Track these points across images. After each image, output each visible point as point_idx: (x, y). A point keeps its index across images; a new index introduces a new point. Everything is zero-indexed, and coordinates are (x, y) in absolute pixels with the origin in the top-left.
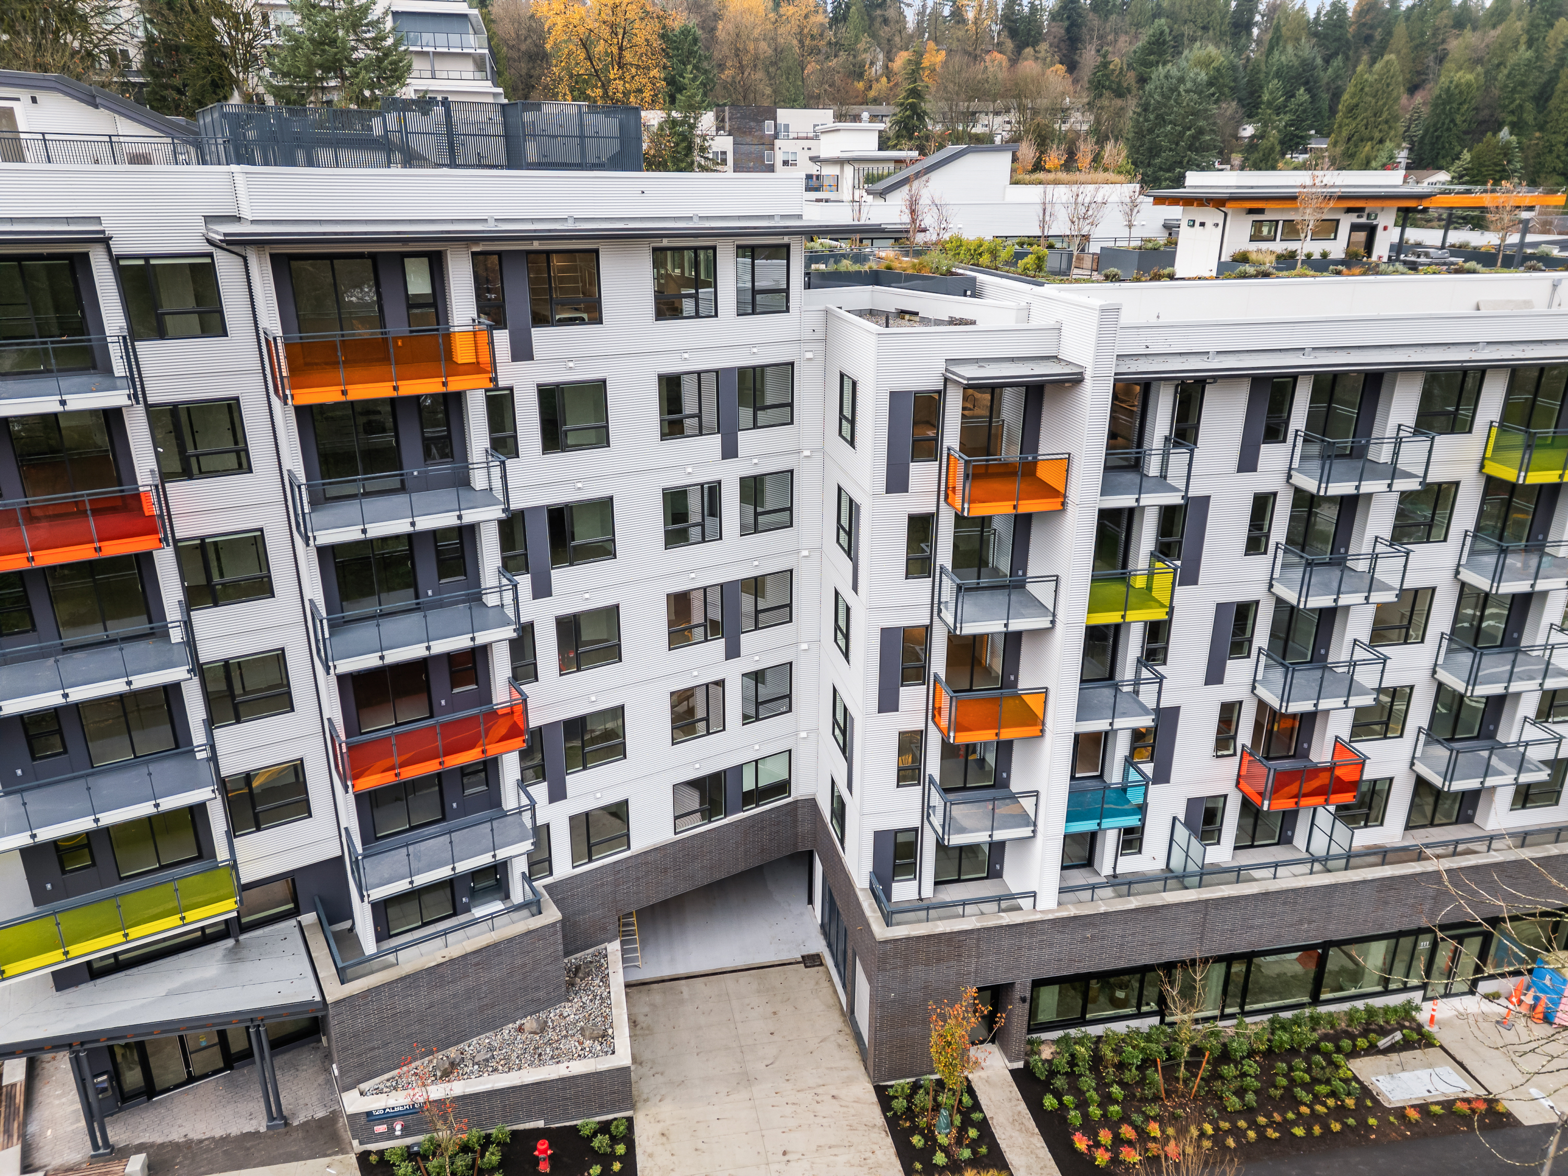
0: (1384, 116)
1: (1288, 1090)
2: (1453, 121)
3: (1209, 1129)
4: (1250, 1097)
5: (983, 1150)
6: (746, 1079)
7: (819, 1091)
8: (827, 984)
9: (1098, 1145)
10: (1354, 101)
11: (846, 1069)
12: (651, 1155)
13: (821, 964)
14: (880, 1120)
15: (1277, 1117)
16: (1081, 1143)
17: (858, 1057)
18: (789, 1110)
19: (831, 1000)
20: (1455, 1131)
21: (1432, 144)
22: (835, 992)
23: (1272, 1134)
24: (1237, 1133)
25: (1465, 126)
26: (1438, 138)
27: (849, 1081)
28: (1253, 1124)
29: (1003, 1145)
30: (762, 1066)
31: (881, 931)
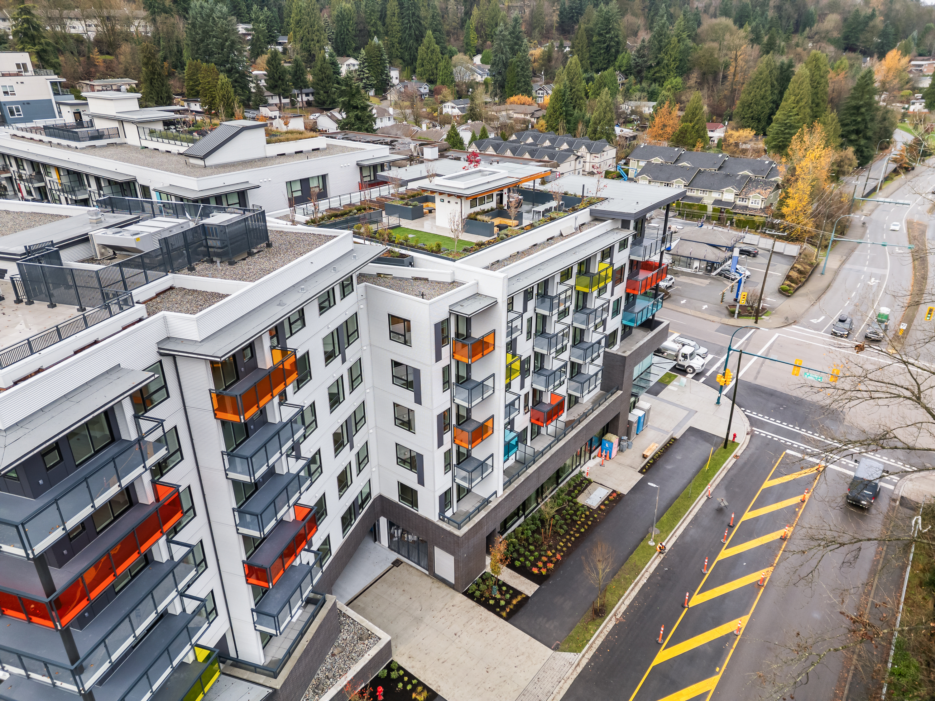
0: (316, 27)
1: (571, 518)
2: (348, 30)
3: (561, 544)
4: (565, 527)
5: (511, 592)
6: (419, 620)
7: (446, 607)
8: (411, 569)
9: (540, 568)
10: (298, 18)
11: (448, 594)
12: (413, 667)
13: (402, 563)
14: (474, 604)
15: (575, 529)
16: (535, 571)
17: (447, 587)
18: (443, 620)
19: (420, 574)
20: (614, 506)
21: (342, 42)
22: (417, 569)
23: (577, 535)
24: (569, 540)
25: (354, 32)
26: (344, 39)
27: (452, 597)
28: (571, 535)
29: (514, 587)
30: (419, 612)
31: (460, 533)
